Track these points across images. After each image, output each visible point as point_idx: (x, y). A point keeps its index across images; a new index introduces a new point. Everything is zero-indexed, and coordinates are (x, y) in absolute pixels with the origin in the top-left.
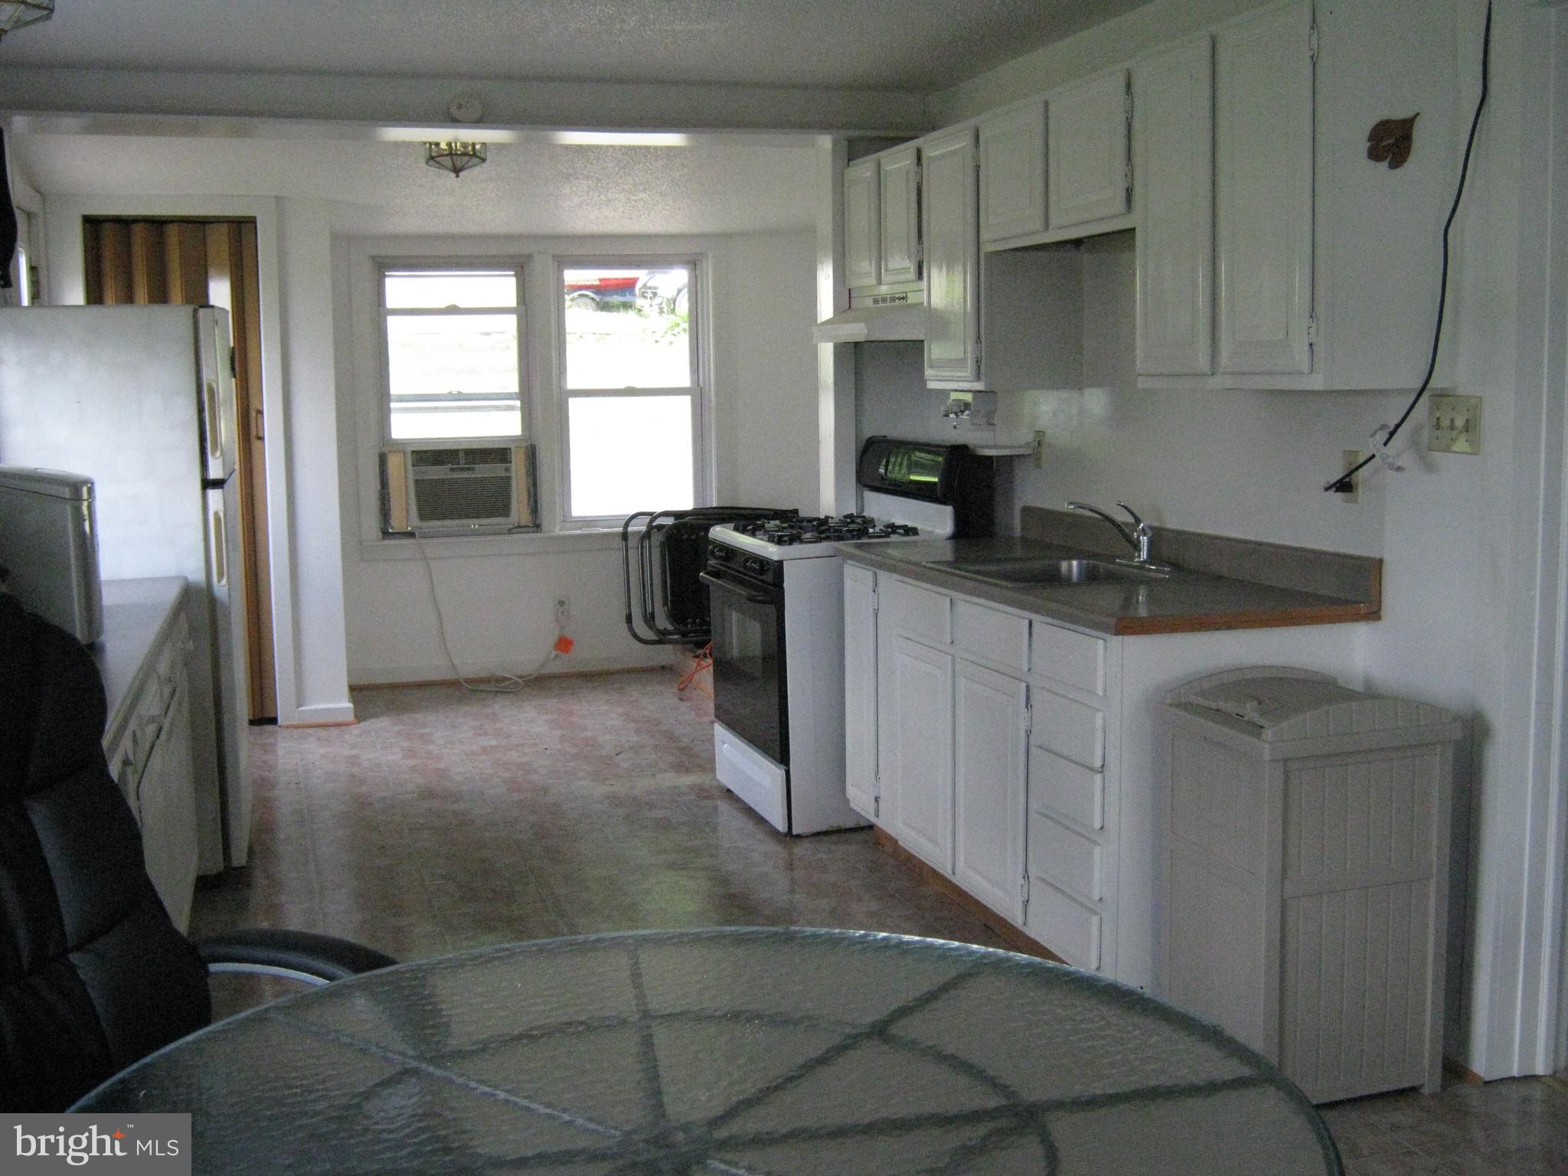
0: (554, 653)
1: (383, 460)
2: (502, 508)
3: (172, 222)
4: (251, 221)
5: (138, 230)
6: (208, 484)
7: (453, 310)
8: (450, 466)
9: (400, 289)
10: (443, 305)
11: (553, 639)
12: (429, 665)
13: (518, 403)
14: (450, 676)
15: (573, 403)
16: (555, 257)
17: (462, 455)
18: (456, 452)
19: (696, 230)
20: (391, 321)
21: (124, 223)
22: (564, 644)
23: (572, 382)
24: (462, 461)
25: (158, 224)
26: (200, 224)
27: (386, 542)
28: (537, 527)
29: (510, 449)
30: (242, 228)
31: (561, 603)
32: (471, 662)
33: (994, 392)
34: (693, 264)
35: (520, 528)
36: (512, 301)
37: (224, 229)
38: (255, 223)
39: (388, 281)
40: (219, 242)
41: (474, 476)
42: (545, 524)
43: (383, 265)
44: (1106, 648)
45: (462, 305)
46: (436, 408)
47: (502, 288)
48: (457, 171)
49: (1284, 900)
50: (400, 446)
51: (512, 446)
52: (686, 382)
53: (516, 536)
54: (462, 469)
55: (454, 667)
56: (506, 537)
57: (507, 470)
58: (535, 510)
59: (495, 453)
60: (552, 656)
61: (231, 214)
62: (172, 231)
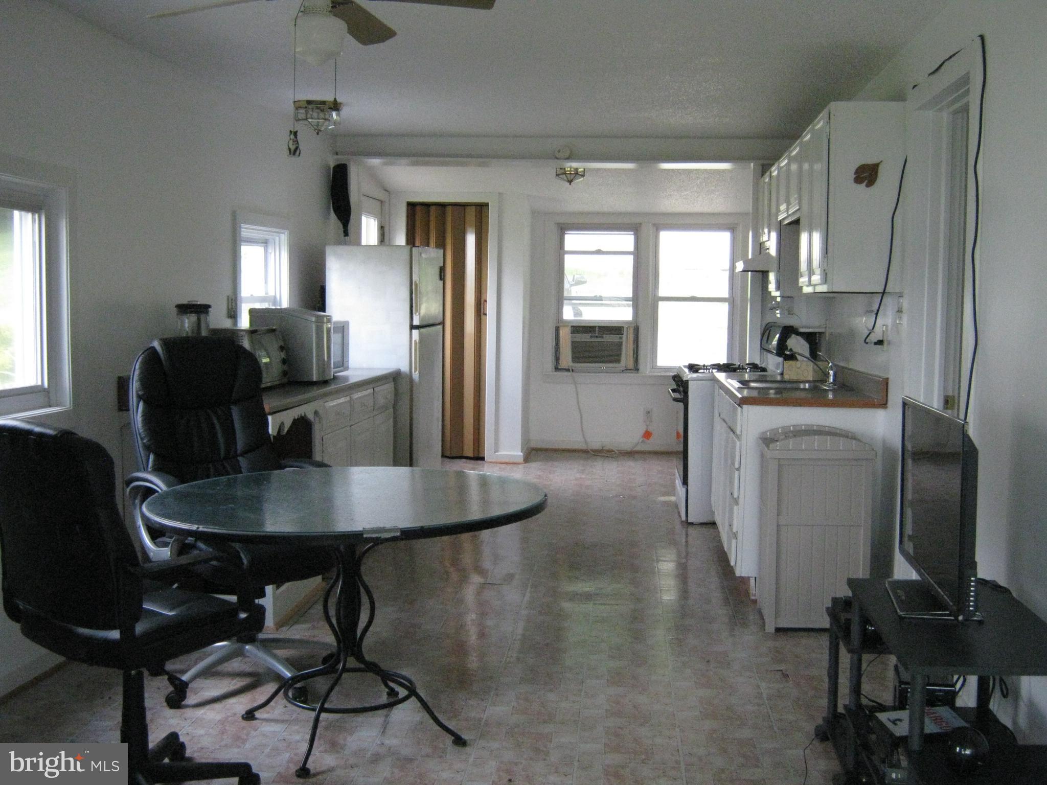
0: (642, 439)
1: (557, 329)
2: (615, 358)
3: (449, 205)
4: (487, 205)
5: (433, 208)
6: (412, 327)
7: (599, 252)
8: (590, 334)
9: (573, 240)
10: (594, 249)
11: (642, 432)
12: (574, 440)
13: (631, 303)
14: (584, 447)
15: (662, 305)
16: (654, 225)
17: (597, 329)
18: (595, 327)
19: (728, 211)
20: (567, 257)
21: (427, 205)
22: (647, 435)
23: (662, 293)
24: (597, 332)
25: (442, 206)
26: (463, 206)
27: (556, 373)
28: (636, 369)
29: (623, 327)
30: (481, 209)
31: (648, 412)
32: (595, 442)
33: (792, 297)
34: (732, 229)
35: (627, 370)
36: (631, 248)
37: (473, 208)
38: (488, 206)
39: (566, 236)
40: (471, 214)
41: (603, 340)
42: (641, 366)
43: (563, 229)
44: (742, 412)
45: (604, 250)
46: (588, 304)
47: (626, 241)
48: (570, 182)
49: (778, 526)
50: (567, 322)
51: (626, 326)
52: (725, 294)
53: (624, 375)
54: (597, 337)
55: (586, 442)
56: (622, 374)
57: (621, 338)
58: (636, 361)
59: (615, 329)
60: (640, 441)
61: (479, 202)
62: (449, 209)
